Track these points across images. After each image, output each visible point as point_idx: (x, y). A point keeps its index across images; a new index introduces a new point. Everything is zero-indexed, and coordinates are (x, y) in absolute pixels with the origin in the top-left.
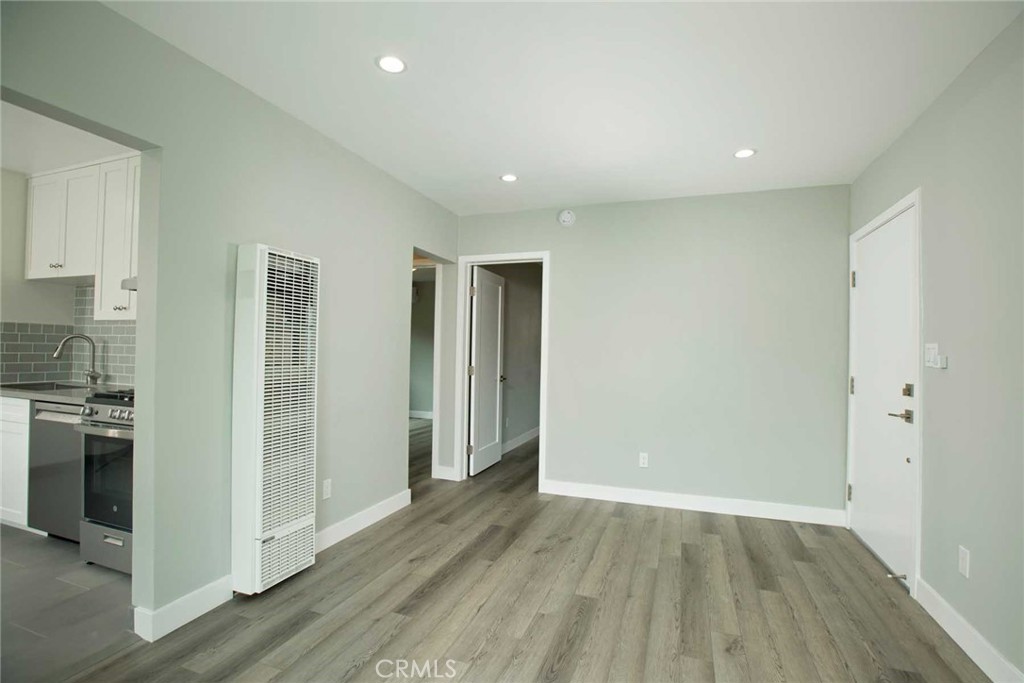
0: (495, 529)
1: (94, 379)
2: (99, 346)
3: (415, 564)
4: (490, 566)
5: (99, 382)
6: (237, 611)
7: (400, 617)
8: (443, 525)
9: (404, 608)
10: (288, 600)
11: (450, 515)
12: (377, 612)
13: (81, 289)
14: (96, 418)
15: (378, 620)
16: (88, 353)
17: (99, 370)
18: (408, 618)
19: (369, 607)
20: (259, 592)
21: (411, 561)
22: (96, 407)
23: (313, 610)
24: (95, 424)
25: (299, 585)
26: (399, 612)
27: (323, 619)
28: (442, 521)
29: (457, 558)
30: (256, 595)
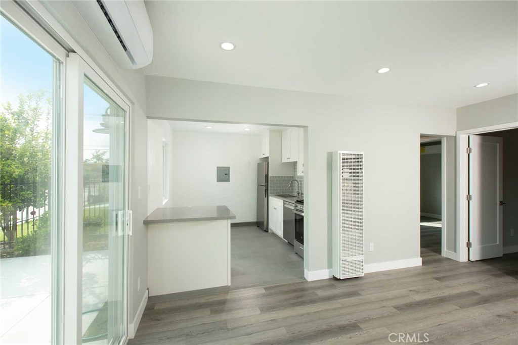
0: (473, 293)
1: (298, 194)
2: (299, 182)
3: (412, 293)
4: (457, 309)
5: (300, 195)
6: (333, 282)
7: (395, 310)
8: (436, 281)
9: (397, 308)
10: (351, 285)
11: (444, 277)
12: (385, 304)
13: (295, 164)
14: (297, 208)
15: (384, 307)
16: (296, 185)
17: (300, 191)
18: (398, 312)
19: (382, 301)
20: (341, 278)
21: (410, 291)
22: (298, 205)
23: (359, 292)
24: (297, 210)
25: (356, 282)
26: (395, 308)
27: (361, 297)
28: (437, 279)
29: (438, 299)
30: (340, 279)
